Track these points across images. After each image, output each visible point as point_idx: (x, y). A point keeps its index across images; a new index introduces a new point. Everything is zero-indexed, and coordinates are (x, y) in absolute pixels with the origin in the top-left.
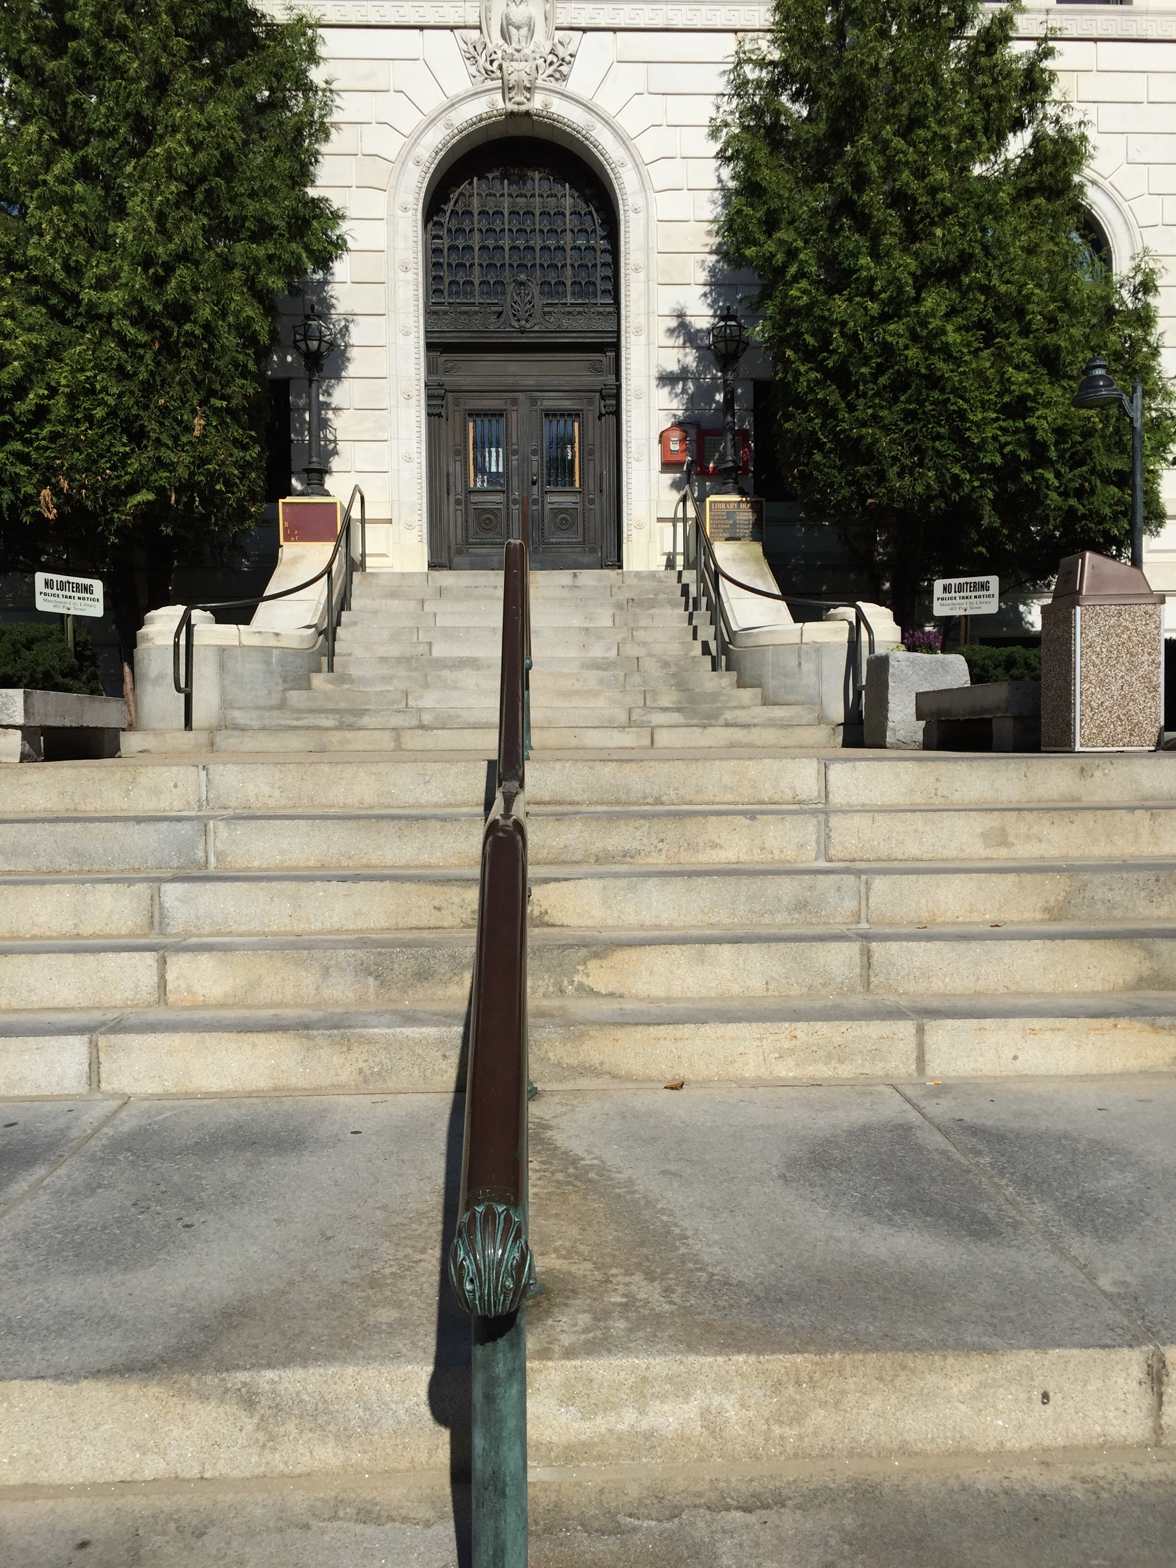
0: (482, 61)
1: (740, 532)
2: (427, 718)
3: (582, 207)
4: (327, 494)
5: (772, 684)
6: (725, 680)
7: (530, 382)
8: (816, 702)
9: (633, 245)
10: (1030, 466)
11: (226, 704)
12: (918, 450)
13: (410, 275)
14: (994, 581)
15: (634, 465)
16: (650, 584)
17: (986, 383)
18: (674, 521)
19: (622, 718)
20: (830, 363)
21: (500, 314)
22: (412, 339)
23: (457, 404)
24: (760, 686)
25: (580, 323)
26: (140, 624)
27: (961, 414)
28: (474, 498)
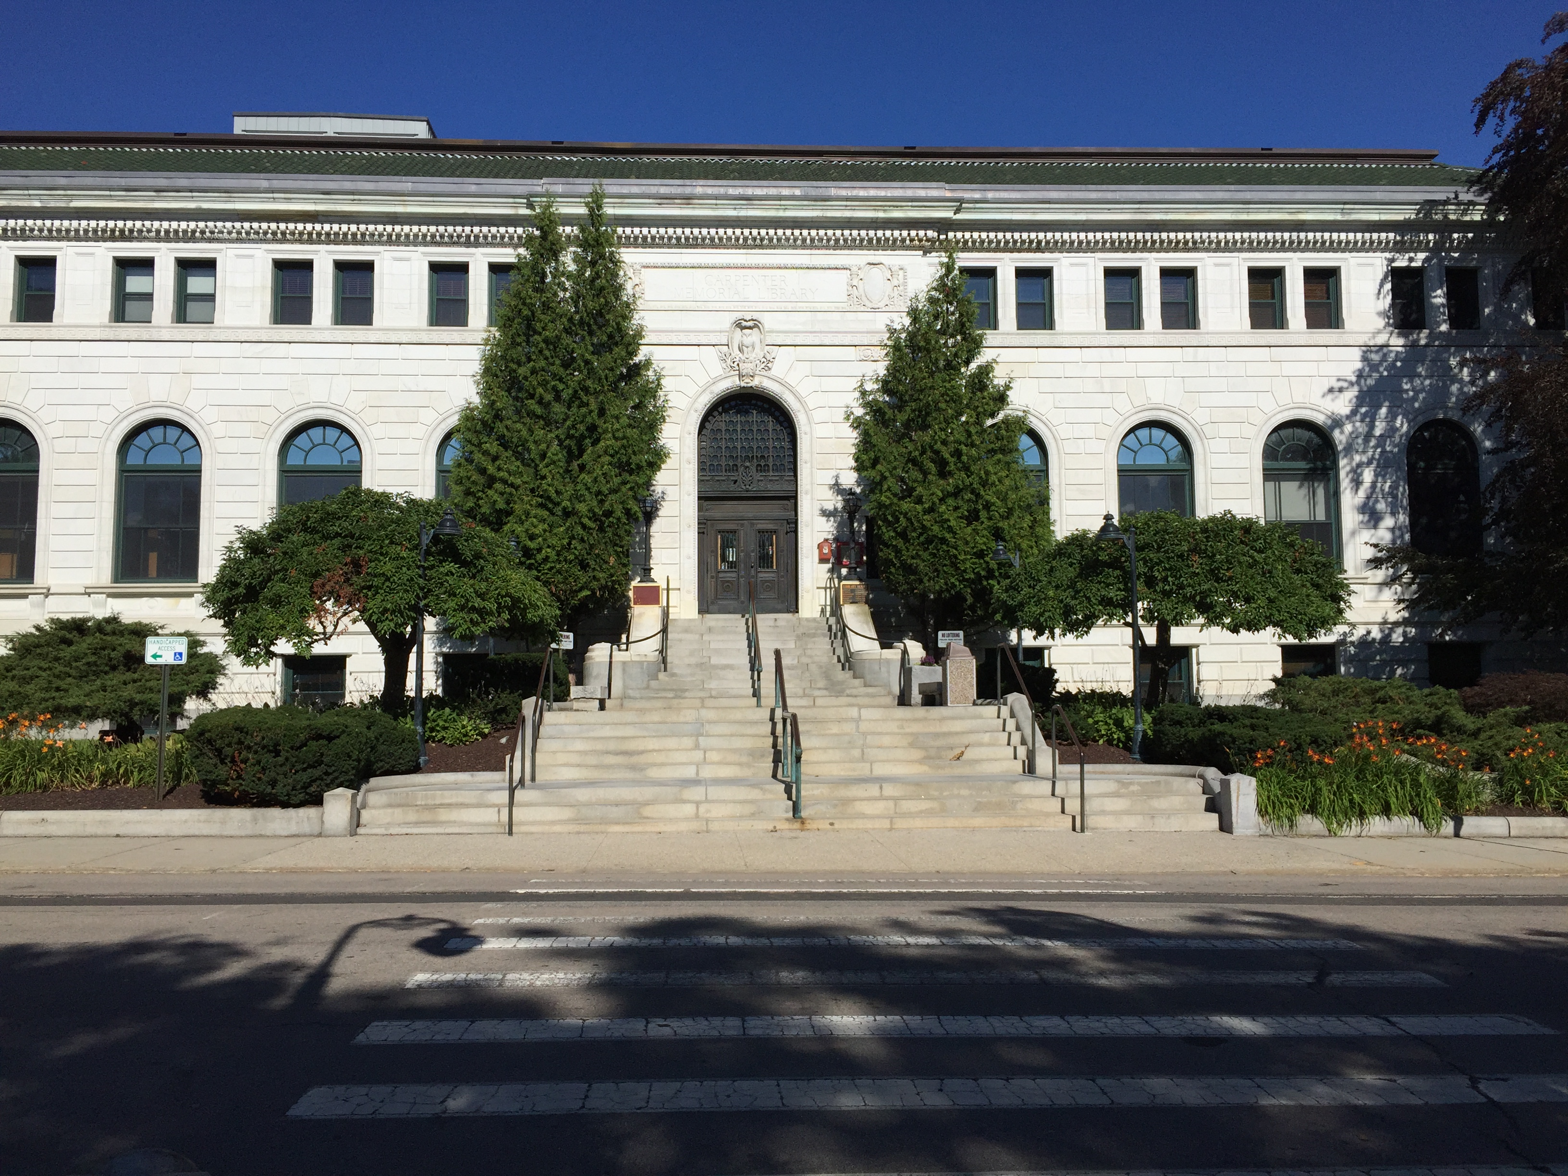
0: (729, 362)
1: (858, 599)
2: (714, 693)
3: (778, 427)
4: (653, 581)
5: (868, 677)
6: (848, 674)
7: (750, 515)
8: (887, 685)
9: (804, 450)
10: (987, 578)
11: (625, 687)
12: (936, 570)
13: (691, 466)
14: (961, 633)
15: (805, 560)
16: (813, 625)
17: (967, 543)
18: (825, 588)
19: (801, 692)
20: (899, 530)
21: (735, 482)
22: (692, 497)
23: (712, 525)
24: (863, 678)
25: (777, 487)
26: (586, 651)
27: (956, 557)
28: (721, 575)
